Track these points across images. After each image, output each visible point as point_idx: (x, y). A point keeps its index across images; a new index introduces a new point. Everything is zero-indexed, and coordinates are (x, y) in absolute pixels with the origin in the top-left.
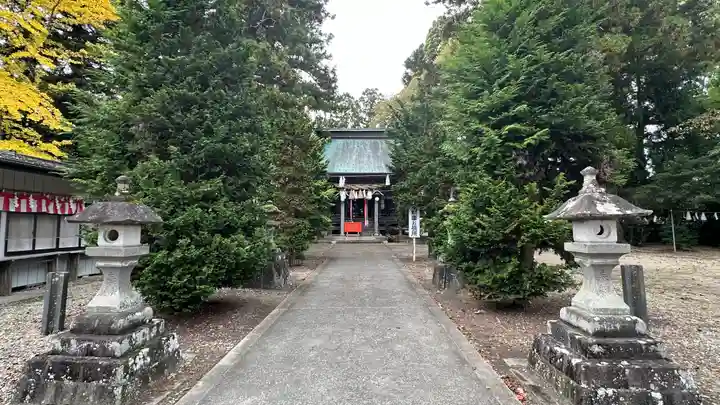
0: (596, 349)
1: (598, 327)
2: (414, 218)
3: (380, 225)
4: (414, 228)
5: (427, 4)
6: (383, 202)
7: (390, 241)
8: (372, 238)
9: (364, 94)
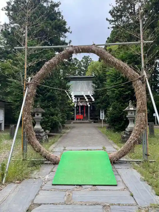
0: (128, 134)
1: (129, 130)
2: (102, 112)
3: (91, 116)
4: (102, 116)
5: (109, 28)
6: (92, 106)
7: (94, 122)
8: (87, 121)
9: (83, 58)
